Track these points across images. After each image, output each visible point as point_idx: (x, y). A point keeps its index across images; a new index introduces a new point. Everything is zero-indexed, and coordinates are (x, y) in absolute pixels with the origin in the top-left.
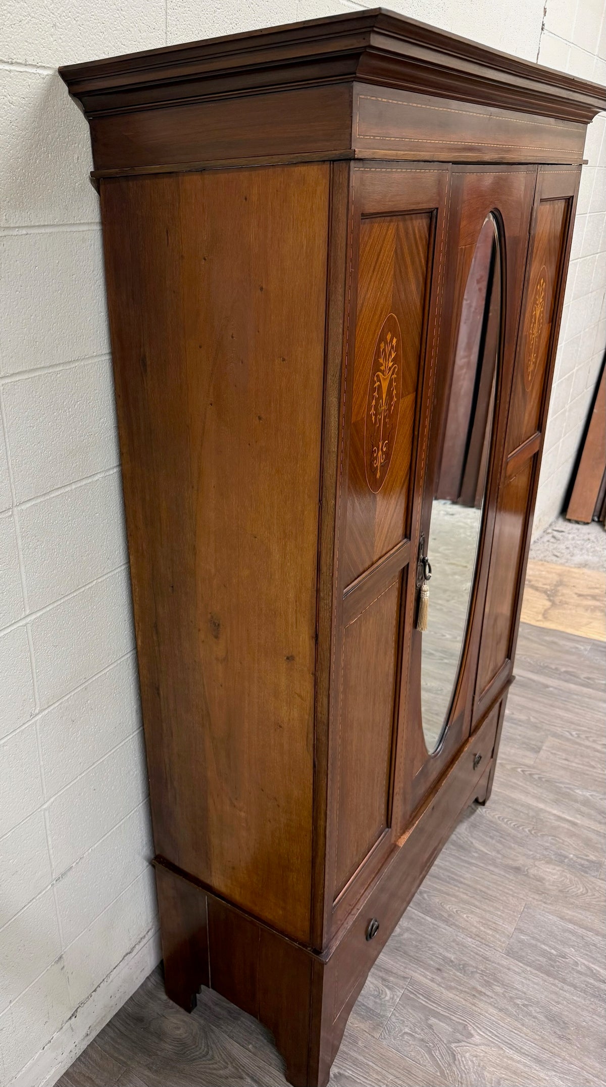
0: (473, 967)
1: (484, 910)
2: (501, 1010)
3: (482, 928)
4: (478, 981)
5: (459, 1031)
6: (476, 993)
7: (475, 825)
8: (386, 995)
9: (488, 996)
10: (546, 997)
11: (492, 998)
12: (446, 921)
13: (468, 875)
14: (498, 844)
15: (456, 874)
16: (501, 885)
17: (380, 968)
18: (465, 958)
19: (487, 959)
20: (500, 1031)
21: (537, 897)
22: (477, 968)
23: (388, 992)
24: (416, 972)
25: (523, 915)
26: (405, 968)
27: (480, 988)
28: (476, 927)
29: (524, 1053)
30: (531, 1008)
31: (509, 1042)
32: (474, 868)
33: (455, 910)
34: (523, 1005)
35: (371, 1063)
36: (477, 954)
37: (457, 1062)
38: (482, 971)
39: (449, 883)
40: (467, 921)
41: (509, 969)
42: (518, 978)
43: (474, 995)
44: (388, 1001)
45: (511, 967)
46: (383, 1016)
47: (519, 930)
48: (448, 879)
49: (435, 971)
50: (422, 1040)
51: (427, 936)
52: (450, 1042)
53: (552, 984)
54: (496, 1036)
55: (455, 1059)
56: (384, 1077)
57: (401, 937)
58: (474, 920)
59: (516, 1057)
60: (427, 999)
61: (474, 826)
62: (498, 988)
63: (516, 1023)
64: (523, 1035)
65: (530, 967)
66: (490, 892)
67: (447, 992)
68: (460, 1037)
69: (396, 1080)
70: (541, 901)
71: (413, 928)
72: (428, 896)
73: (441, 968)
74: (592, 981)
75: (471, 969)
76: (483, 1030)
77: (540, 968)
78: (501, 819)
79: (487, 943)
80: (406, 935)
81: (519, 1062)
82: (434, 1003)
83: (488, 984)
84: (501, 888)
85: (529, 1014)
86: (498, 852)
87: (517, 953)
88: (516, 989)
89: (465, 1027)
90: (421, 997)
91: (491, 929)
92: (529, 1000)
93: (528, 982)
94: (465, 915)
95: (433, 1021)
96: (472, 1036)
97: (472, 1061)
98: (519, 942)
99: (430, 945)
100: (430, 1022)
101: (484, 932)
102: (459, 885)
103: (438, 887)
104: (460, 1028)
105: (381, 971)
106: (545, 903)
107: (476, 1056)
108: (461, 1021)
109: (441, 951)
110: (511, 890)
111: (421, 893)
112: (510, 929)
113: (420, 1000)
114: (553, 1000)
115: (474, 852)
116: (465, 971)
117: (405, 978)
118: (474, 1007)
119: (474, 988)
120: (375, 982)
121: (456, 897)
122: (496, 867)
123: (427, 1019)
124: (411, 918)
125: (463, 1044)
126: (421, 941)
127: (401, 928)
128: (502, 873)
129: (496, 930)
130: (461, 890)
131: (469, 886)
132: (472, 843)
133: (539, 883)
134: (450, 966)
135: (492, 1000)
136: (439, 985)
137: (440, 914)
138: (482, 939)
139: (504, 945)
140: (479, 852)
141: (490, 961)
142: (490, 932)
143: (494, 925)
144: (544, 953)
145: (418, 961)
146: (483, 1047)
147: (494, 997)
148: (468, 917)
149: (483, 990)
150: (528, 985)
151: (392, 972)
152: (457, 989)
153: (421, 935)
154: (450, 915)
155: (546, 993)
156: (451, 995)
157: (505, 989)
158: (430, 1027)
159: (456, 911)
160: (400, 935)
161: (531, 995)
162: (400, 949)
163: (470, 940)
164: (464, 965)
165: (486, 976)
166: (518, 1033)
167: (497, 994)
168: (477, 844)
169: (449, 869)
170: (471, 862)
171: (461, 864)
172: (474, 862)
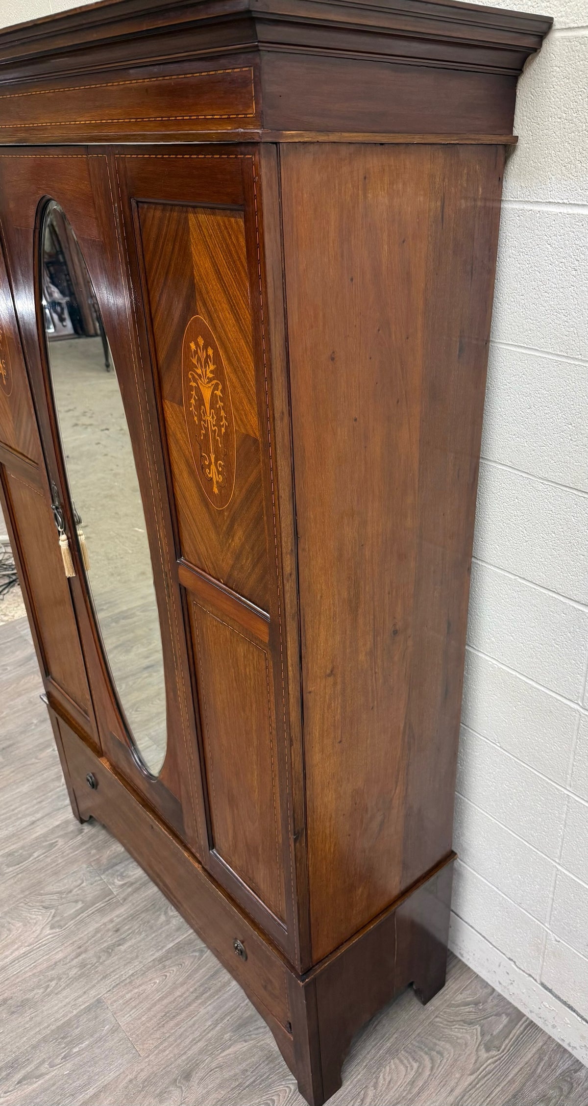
0: (104, 961)
1: (154, 1005)
2: (56, 963)
3: (136, 990)
4: (89, 958)
5: (60, 920)
6: (81, 950)
8: (120, 881)
9: (73, 960)
10: (42, 1012)
11: (69, 962)
12: (161, 960)
13: (202, 1011)
14: (232, 1073)
15: (209, 998)
16: (175, 1041)
17: (144, 884)
18: (116, 957)
19: (104, 977)
20: (41, 952)
21: (143, 1076)
22: (101, 964)
23: (121, 883)
24: (125, 911)
25: (130, 1045)
26: (133, 904)
27: (83, 956)
28: (140, 985)
29: (14, 961)
30: (42, 990)
31: (29, 955)
33: (168, 974)
34: (48, 986)
35: (76, 852)
36: (114, 971)
37: (41, 908)
38: (97, 967)
40: (150, 980)
41: (85, 993)
42: (72, 997)
43: (80, 947)
44: (113, 880)
45: (85, 996)
46: (104, 872)
47: (115, 1029)
48: (206, 986)
49: (118, 927)
50: (71, 892)
51: (153, 935)
52: (57, 910)
53: (49, 1026)
54: (40, 947)
55: (44, 907)
56: (63, 857)
57: (163, 913)
58: (149, 988)
59: (16, 954)
60: (98, 909)
62: (74, 972)
63: (39, 970)
64: (26, 970)
65: (75, 1015)
66: (172, 1023)
67: (95, 927)
68: (56, 919)
69: (56, 864)
70: (136, 1078)
71: (167, 927)
72: (196, 956)
73: (119, 933)
74: (28, 1069)
75: (103, 958)
76: (51, 940)
77: (68, 1023)
79: (119, 986)
80: (163, 918)
81: (12, 953)
82: (92, 913)
83: (83, 965)
84: (171, 1039)
85: (38, 986)
86: (220, 1067)
87: (95, 1011)
88: (64, 988)
89: (60, 927)
90: (103, 905)
91: (131, 999)
92: (49, 995)
93: (64, 1003)
94: (158, 982)
95: (80, 905)
96: (52, 928)
97: (34, 919)
98: (104, 1021)
99: (143, 934)
100: (80, 902)
101: (131, 991)
102: (195, 995)
103: (201, 971)
104: (62, 923)
105: (140, 884)
106: (131, 1081)
107: (36, 924)
108: (67, 926)
109: (133, 941)
110: (165, 1051)
111: (201, 951)
112: (124, 1021)
113: (100, 903)
114: (36, 1016)
115: (231, 1037)
116: (104, 951)
117: (125, 899)
118: (71, 942)
119: (86, 951)
121: (182, 984)
122: (201, 1052)
123: (83, 902)
124: (178, 929)
125: (50, 919)
126: (151, 928)
127: (173, 917)
128: (190, 1053)
129: (127, 1003)
130: (187, 994)
131: (189, 1004)
132: (246, 1041)
133: (158, 1091)
134: (116, 942)
135: (68, 961)
136: (105, 924)
137: (171, 958)
138: (125, 985)
139: (109, 1002)
141: (101, 980)
142: (128, 996)
143: (133, 1004)
144: (80, 1038)
145: (133, 917)
146: (38, 932)
147: (69, 964)
148: (155, 983)
149: (80, 958)
150: (61, 1001)
152: (93, 937)
153: (156, 931)
154: (164, 967)
155: (45, 1013)
156: (91, 929)
157: (71, 978)
158: (76, 902)
159: (166, 976)
160: (166, 913)
161: (52, 999)
162: (152, 907)
163: (131, 972)
164: (110, 954)
165: (91, 967)
166: (30, 967)
167: (70, 968)
168: (241, 1047)
169: (220, 994)
170: (220, 1025)
171: (220, 1012)
172: (217, 1028)
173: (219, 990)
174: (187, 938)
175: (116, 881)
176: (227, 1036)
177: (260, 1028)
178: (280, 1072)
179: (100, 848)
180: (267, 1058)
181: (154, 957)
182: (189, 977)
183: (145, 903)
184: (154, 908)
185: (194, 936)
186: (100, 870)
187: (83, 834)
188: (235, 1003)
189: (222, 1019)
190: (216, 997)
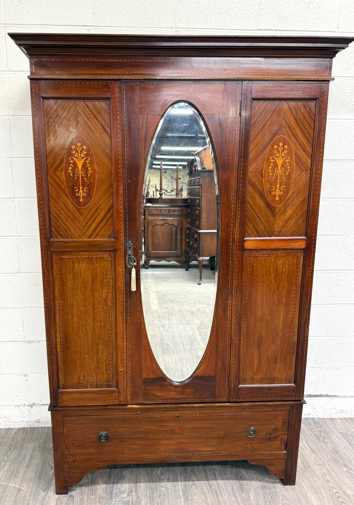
7: (265, 487)
8: (124, 495)
15: (220, 491)
23: (126, 495)
26: (144, 496)
32: (233, 498)
39: (212, 492)
51: (170, 496)
61: (263, 487)
71: (170, 490)
78: (283, 496)
80: (163, 489)
103: (205, 489)
111: (194, 484)
115: (245, 494)
120: (127, 489)
121: (206, 498)
124: (175, 486)
132: (250, 491)
137: (189, 496)
140: (248, 496)
151: (137, 492)
160: (161, 487)
162: (153, 490)
168: (252, 493)
169: (221, 488)
170: (237, 495)
171: (230, 492)
172: (238, 497)
173: (219, 488)
174: (183, 486)
175: (122, 496)
176: (244, 495)
177: (247, 484)
178: (272, 487)
179: (94, 493)
180: (263, 488)
181: (183, 501)
182: (204, 494)
183: (148, 491)
184: (154, 489)
185: (183, 483)
186: (108, 499)
187: (75, 496)
188: (230, 486)
189: (234, 493)
190: (222, 490)
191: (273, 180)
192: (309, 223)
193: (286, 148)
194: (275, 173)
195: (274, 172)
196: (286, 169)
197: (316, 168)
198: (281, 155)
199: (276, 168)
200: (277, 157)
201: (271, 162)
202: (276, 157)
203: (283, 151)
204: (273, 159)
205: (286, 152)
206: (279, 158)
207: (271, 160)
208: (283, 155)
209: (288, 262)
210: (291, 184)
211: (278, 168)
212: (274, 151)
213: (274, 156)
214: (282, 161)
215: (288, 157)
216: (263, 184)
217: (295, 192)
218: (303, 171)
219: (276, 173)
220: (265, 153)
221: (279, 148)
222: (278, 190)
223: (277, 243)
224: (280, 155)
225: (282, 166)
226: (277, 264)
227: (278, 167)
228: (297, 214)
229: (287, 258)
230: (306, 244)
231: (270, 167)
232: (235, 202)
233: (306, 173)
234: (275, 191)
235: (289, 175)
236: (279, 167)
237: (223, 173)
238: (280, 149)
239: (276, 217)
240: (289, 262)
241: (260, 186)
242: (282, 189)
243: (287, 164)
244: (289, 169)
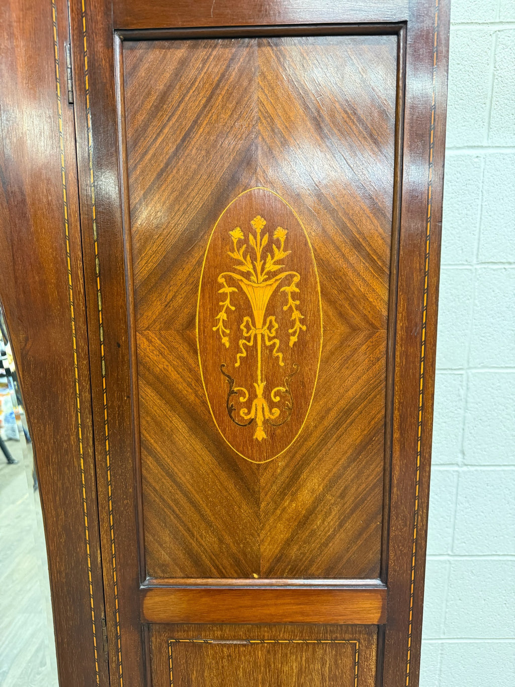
191: (237, 365)
192: (392, 534)
193: (282, 240)
194: (242, 337)
195: (236, 336)
196: (286, 323)
197: (409, 320)
198: (263, 269)
199: (246, 319)
200: (247, 275)
201: (225, 294)
202: (242, 274)
203: (268, 250)
204: (231, 282)
205: (280, 255)
206: (253, 278)
207: (221, 286)
208: (270, 266)
209: (318, 666)
210: (312, 382)
211: (252, 316)
212: (232, 251)
213: (234, 271)
214: (269, 292)
215: (292, 276)
216: (198, 380)
217: (328, 411)
218: (354, 329)
219: (248, 339)
220: (194, 261)
221: (251, 237)
222: (260, 402)
223: (273, 602)
224: (259, 269)
225: (271, 310)
226: (280, 672)
227: (255, 313)
228: (342, 496)
229: (314, 652)
230: (383, 608)
231: (222, 316)
232: (90, 451)
233: (370, 336)
234: (249, 405)
235: (302, 344)
236: (259, 314)
237: (27, 340)
238: (258, 244)
239: (263, 505)
240: (323, 664)
241: (189, 385)
242: (278, 399)
243: (290, 300)
244: (298, 325)
